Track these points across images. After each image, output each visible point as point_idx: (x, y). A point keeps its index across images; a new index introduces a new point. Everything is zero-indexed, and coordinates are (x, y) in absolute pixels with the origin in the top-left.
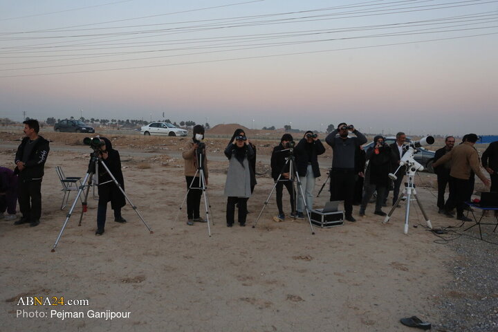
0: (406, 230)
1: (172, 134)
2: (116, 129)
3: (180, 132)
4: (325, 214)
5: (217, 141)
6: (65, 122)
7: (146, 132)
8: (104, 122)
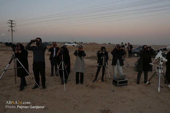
0: (159, 90)
1: (74, 46)
2: (61, 45)
3: (76, 45)
4: (119, 81)
5: (87, 48)
6: (45, 43)
7: (66, 45)
8: (59, 43)
